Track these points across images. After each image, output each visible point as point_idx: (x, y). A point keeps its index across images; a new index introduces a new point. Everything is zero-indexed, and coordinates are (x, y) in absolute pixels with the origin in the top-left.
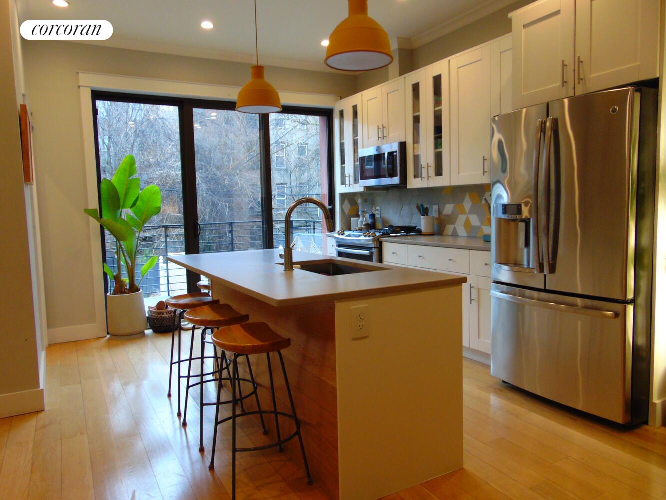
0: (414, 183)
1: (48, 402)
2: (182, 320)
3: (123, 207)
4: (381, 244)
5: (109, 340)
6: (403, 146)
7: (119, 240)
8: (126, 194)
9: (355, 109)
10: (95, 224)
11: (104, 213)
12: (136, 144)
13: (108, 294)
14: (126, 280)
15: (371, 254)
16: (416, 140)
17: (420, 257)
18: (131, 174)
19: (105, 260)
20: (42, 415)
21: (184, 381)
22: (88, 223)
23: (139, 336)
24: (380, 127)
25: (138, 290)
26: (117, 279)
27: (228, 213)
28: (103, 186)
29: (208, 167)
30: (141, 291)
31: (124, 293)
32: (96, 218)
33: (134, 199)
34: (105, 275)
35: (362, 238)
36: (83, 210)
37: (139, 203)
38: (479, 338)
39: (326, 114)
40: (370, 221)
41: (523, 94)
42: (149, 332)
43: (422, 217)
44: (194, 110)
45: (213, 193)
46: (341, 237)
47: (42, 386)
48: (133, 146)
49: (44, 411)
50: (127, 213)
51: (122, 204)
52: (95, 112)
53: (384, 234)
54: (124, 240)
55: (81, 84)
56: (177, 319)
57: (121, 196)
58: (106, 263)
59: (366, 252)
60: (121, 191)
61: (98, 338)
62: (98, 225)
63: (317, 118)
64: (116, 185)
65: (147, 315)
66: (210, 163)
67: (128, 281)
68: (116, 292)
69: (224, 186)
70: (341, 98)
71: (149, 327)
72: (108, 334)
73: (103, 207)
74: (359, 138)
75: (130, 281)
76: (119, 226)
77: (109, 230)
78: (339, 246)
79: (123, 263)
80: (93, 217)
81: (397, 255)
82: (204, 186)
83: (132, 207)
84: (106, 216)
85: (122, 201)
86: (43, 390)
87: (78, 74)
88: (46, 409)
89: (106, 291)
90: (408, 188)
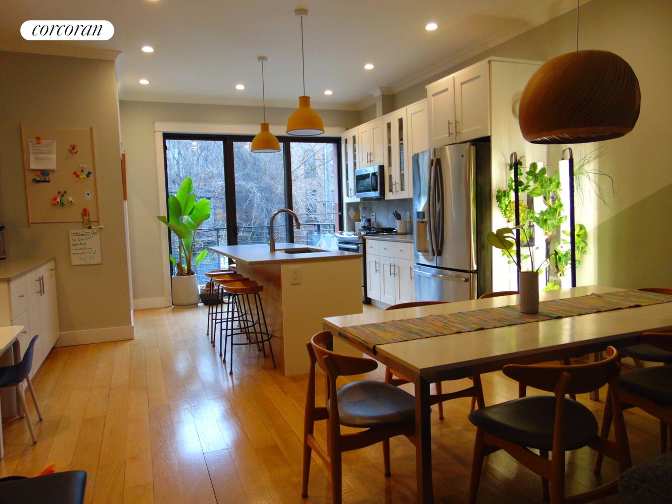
0: (389, 196)
1: (137, 335)
2: (224, 297)
3: (184, 215)
4: (364, 240)
5: (173, 308)
6: (382, 168)
7: (180, 238)
8: (186, 205)
9: (354, 138)
10: (164, 227)
11: (171, 219)
12: (201, 157)
13: (173, 276)
14: (185, 266)
15: (358, 248)
16: (390, 165)
17: (385, 249)
18: (189, 192)
19: (171, 252)
20: (132, 341)
21: (214, 321)
22: (160, 227)
23: (194, 306)
24: (369, 153)
25: (193, 274)
26: (179, 266)
27: (280, 218)
28: (170, 200)
29: (264, 177)
30: (195, 274)
31: (184, 275)
32: (165, 223)
33: (192, 208)
34: (171, 263)
35: (353, 236)
36: (156, 217)
37: (194, 212)
38: (400, 299)
39: (337, 141)
40: (367, 224)
41: (434, 139)
42: (201, 304)
43: (397, 221)
44: (234, 143)
45: (268, 200)
46: (341, 236)
47: (133, 325)
48: (198, 160)
49: (133, 339)
50: (186, 218)
51: (182, 213)
52: (165, 148)
53: (367, 233)
54: (184, 238)
55: (156, 130)
56: (220, 296)
57: (183, 207)
58: (171, 253)
59: (355, 247)
60: (182, 203)
61: (166, 307)
62: (167, 227)
63: (331, 144)
64: (179, 199)
65: (200, 293)
66: (266, 174)
67: (186, 268)
68: (178, 275)
69: (277, 195)
70: (347, 129)
71: (201, 301)
72: (173, 305)
73: (170, 215)
74: (357, 161)
75: (187, 267)
76: (180, 228)
77: (174, 231)
78: (340, 243)
79: (183, 255)
80: (163, 221)
81: (373, 248)
82: (258, 194)
83: (189, 214)
84: (172, 222)
85: (183, 210)
86: (133, 327)
87: (154, 123)
88: (135, 338)
89: (172, 274)
90: (386, 199)
